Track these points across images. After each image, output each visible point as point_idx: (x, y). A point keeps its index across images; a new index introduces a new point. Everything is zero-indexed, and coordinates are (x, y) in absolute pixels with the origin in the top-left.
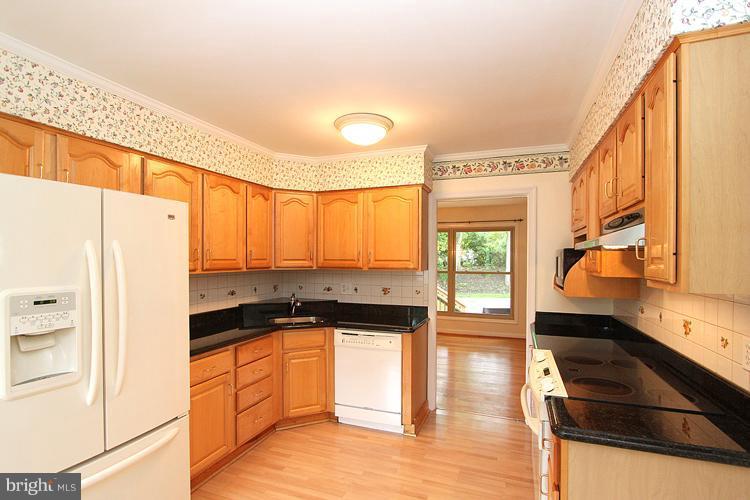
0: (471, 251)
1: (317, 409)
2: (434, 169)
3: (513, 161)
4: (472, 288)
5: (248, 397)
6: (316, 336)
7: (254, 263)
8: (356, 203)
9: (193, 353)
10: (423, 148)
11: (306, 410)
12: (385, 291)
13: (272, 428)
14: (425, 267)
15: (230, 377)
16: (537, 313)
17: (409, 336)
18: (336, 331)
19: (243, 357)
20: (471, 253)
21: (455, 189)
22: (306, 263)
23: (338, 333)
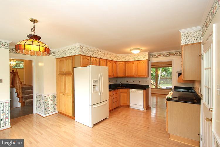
0: (165, 72)
1: (126, 105)
2: (150, 56)
3: (168, 54)
4: (165, 83)
5: (115, 100)
6: (126, 90)
7: (114, 76)
8: (133, 63)
9: (109, 91)
10: (148, 52)
11: (124, 105)
12: (140, 82)
13: (118, 107)
14: (148, 76)
15: (112, 96)
16: (174, 87)
17: (145, 91)
18: (130, 89)
19: (114, 93)
20: (165, 73)
21: (155, 60)
22: (123, 76)
23: (130, 90)
